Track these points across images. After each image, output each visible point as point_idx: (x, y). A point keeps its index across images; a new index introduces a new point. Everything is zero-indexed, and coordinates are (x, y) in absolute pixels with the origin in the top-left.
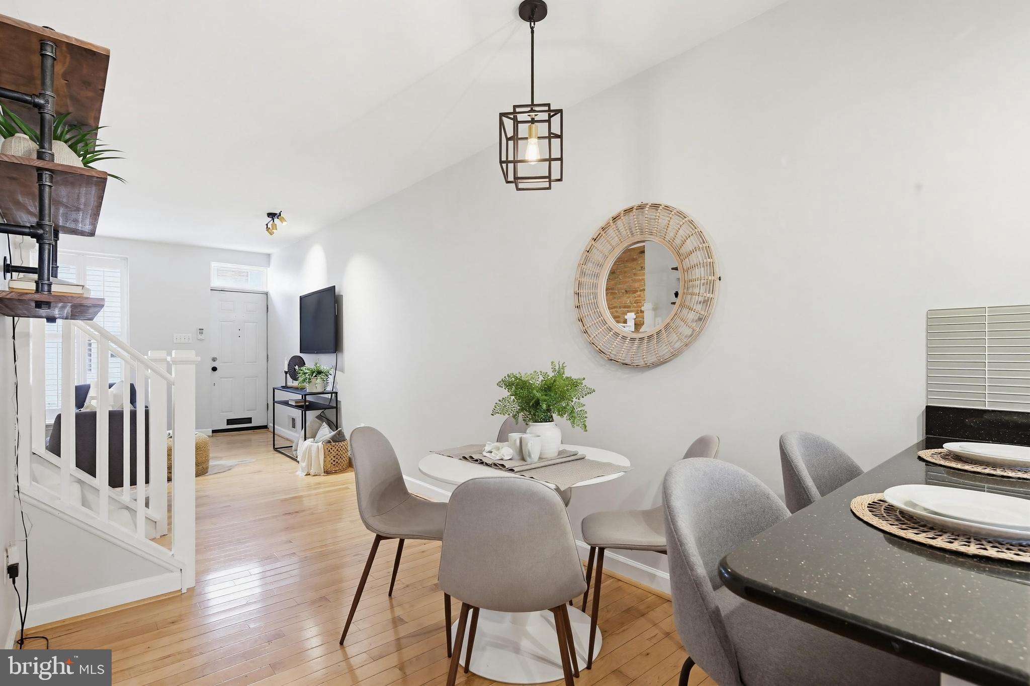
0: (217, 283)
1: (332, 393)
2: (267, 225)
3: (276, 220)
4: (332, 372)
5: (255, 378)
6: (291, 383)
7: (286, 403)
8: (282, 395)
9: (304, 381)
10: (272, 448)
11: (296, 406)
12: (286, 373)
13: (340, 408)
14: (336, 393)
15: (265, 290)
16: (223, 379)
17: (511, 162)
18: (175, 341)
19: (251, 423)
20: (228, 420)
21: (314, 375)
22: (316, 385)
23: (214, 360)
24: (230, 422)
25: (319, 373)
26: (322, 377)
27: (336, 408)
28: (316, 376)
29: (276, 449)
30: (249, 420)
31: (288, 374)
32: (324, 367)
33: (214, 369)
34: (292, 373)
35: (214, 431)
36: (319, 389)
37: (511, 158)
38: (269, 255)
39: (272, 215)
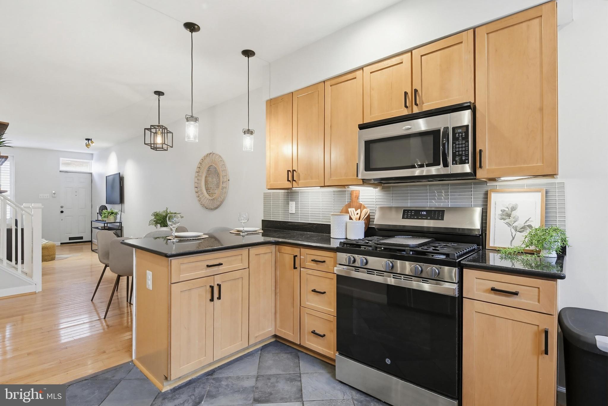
0: (63, 168)
1: (120, 223)
2: (86, 143)
3: (90, 141)
4: (119, 213)
5: (85, 217)
6: (100, 218)
7: (97, 228)
8: (95, 224)
9: (105, 217)
10: (91, 250)
11: (101, 229)
12: (98, 213)
13: (123, 230)
14: (121, 223)
15: (91, 172)
16: (67, 217)
17: (155, 144)
18: (40, 198)
19: (83, 239)
20: (69, 238)
21: (110, 214)
22: (111, 219)
23: (62, 207)
24: (70, 239)
25: (112, 213)
26: (114, 215)
27: (121, 230)
28: (110, 215)
29: (93, 251)
30: (82, 238)
31: (99, 214)
32: (115, 211)
33: (62, 212)
34: (100, 213)
35: (61, 244)
36: (112, 221)
37: (155, 143)
38: (92, 154)
39: (88, 140)
